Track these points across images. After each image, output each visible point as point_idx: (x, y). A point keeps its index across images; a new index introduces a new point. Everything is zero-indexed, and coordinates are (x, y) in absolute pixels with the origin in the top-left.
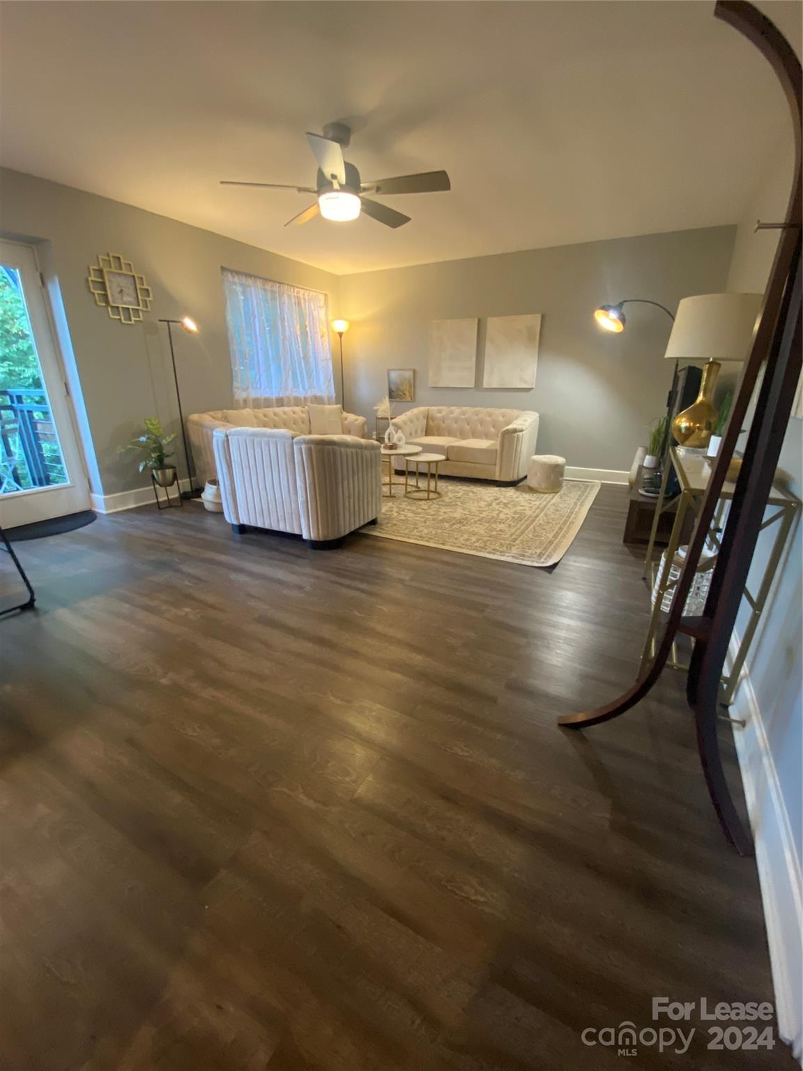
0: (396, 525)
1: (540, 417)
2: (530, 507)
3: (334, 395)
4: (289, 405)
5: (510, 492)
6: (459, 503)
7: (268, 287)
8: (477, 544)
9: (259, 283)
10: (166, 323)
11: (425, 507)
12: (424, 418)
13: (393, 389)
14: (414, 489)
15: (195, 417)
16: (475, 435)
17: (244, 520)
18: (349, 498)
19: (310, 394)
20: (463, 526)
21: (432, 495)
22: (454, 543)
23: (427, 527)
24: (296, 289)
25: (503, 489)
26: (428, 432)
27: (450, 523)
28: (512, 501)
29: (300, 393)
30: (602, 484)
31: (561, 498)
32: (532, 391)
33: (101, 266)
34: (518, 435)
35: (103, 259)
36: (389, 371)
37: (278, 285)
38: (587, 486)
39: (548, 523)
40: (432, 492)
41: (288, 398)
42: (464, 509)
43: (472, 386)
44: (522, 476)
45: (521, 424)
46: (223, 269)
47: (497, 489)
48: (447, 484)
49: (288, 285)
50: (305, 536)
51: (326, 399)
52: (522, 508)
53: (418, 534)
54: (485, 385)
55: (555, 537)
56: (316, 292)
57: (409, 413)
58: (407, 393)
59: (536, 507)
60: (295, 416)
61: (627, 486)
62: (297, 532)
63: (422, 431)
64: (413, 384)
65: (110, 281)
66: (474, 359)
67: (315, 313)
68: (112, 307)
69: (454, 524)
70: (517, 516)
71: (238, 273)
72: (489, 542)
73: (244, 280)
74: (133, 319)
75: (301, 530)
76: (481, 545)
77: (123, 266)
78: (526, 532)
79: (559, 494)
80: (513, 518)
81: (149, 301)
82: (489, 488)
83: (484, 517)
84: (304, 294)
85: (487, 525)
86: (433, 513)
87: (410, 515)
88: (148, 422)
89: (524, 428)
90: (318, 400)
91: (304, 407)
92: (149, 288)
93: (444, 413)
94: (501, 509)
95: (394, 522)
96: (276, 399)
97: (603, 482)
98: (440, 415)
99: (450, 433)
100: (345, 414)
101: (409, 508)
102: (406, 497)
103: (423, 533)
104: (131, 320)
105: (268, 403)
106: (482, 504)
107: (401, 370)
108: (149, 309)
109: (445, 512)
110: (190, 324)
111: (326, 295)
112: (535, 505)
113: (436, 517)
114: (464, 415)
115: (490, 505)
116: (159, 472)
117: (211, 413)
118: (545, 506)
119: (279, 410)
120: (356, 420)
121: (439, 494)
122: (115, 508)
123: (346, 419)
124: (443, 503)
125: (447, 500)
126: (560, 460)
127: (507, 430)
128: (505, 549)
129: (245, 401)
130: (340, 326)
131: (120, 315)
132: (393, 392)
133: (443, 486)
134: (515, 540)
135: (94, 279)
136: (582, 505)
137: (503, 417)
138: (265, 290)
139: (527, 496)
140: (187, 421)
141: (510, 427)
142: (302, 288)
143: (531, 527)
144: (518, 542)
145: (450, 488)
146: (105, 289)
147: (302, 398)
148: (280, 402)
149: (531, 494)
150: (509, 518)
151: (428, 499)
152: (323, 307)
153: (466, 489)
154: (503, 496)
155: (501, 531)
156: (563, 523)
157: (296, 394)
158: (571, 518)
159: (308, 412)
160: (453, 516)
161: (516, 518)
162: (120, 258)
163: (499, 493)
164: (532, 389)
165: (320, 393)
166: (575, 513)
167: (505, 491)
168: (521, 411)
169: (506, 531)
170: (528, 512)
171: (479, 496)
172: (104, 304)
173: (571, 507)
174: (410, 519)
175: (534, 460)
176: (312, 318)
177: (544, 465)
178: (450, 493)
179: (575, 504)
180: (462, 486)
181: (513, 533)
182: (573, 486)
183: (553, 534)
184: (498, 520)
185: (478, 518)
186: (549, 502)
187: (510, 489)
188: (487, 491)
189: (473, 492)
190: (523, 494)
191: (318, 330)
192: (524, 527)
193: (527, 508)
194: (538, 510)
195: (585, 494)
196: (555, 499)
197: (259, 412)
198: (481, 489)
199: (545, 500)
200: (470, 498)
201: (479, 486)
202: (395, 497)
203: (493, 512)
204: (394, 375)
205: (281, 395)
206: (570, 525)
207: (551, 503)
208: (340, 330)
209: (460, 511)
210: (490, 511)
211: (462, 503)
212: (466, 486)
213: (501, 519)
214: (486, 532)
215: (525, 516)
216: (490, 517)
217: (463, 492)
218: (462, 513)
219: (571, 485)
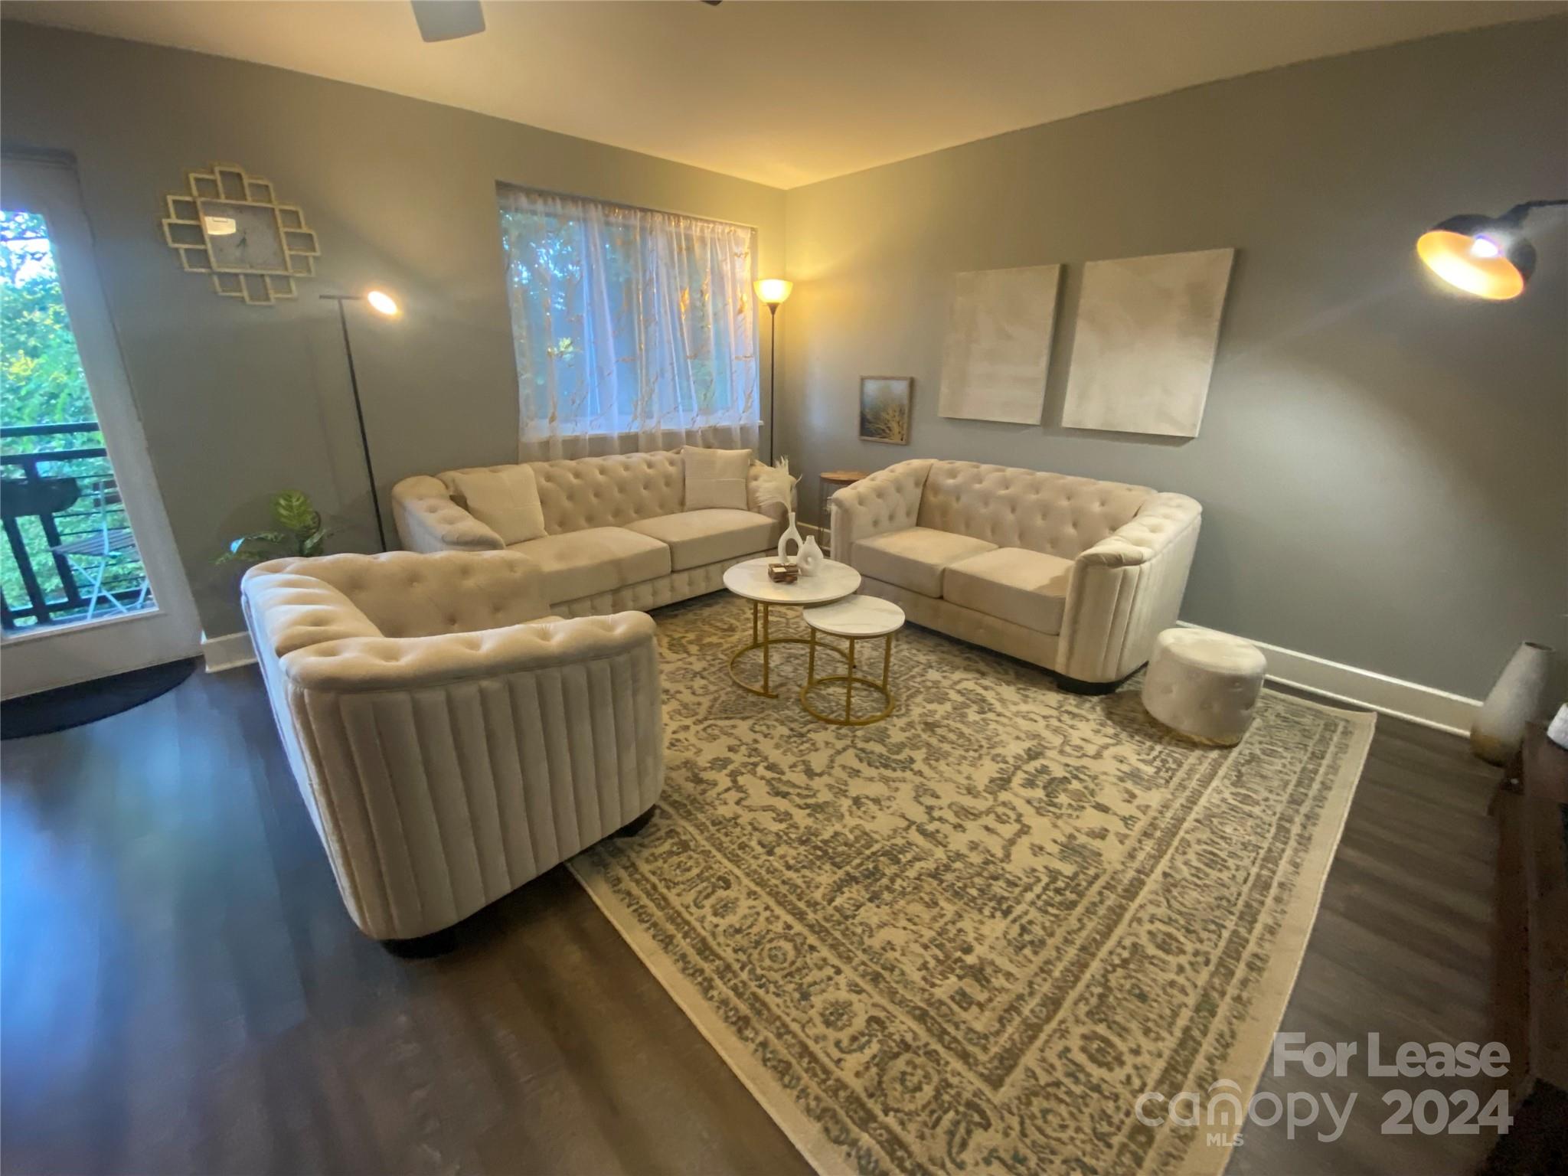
0: (684, 847)
1: (1204, 515)
2: (1124, 819)
3: (759, 422)
4: (651, 447)
6: (919, 755)
7: (618, 217)
9: (595, 213)
10: (336, 302)
11: (818, 761)
12: (918, 483)
13: (869, 417)
16: (1026, 539)
19: (701, 423)
22: (780, 1031)
24: (684, 222)
25: (1071, 702)
28: (1077, 773)
29: (680, 423)
30: (1382, 719)
31: (1239, 781)
32: (1191, 442)
33: (194, 193)
34: (1124, 574)
35: (197, 180)
36: (863, 380)
37: (639, 214)
38: (1330, 726)
39: (1169, 947)
41: (651, 434)
42: (919, 795)
45: (1139, 543)
46: (503, 187)
47: (1053, 698)
48: (933, 658)
49: (663, 213)
51: (737, 435)
52: (1098, 822)
54: (1067, 421)
56: (731, 225)
57: (881, 477)
58: (894, 425)
59: (1144, 823)
60: (649, 471)
63: (908, 514)
64: (907, 411)
66: (1044, 362)
67: (727, 268)
68: (221, 275)
69: (851, 879)
70: (1068, 869)
71: (545, 194)
74: (272, 295)
77: (248, 192)
79: (1234, 753)
80: (1054, 875)
81: (315, 258)
82: (1033, 692)
83: (959, 856)
84: (702, 230)
85: (949, 909)
86: (825, 796)
87: (758, 792)
88: (282, 502)
89: (1146, 552)
90: (721, 438)
91: (678, 453)
92: (313, 233)
93: (959, 480)
94: (1030, 817)
95: (691, 832)
96: (621, 439)
98: (950, 482)
100: (757, 467)
101: (775, 756)
103: (721, 925)
104: (267, 299)
105: (599, 447)
106: (988, 769)
107: (887, 379)
108: (313, 275)
109: (857, 801)
110: (382, 303)
111: (753, 229)
112: (1145, 810)
114: (1007, 486)
115: (1002, 782)
118: (1172, 832)
119: (616, 460)
121: (888, 700)
122: (230, 660)
123: (754, 477)
124: (878, 749)
126: (1253, 659)
127: (1100, 552)
129: (543, 445)
130: (774, 290)
131: (241, 290)
132: (868, 421)
135: (174, 220)
136: (1305, 841)
137: (1103, 504)
138: (607, 224)
139: (1131, 751)
141: (1109, 546)
142: (696, 219)
145: (933, 675)
147: (683, 434)
148: (630, 444)
149: (1148, 743)
150: (1039, 880)
151: (848, 721)
152: (746, 254)
153: (970, 685)
154: (1057, 741)
155: (978, 973)
156: (1221, 963)
157: (667, 426)
158: (1258, 927)
159: (683, 463)
160: (868, 827)
161: (1060, 884)
162: (239, 176)
163: (1054, 722)
164: (1189, 439)
165: (722, 420)
166: (1274, 890)
167: (1074, 716)
168: (1154, 492)
169: (997, 970)
170: (1112, 852)
171: (993, 726)
172: (203, 270)
173: (1265, 845)
174: (745, 818)
175: (1166, 652)
176: (718, 278)
177: (1193, 671)
178: (919, 699)
179: (1283, 832)
180: (966, 669)
181: (1020, 997)
182: (1285, 719)
183: (1169, 1043)
184: (998, 888)
185: (940, 853)
186: (1193, 801)
187: (1093, 708)
188: (1024, 708)
189: (984, 700)
190: (1124, 736)
191: (730, 300)
192: (1072, 952)
193: (1115, 825)
194: (1149, 846)
195: (1322, 770)
196: (1215, 783)
197: (565, 469)
198: (1009, 692)
199: (1182, 786)
200: (961, 735)
201: (1011, 676)
202: (777, 697)
203: (999, 827)
204: (872, 387)
205: (634, 430)
206: (1244, 983)
207: (1197, 811)
208: (773, 299)
209: (904, 800)
210: (990, 820)
211: (926, 760)
212: (978, 671)
213: (1012, 884)
214: (925, 966)
215: (1096, 877)
216: (976, 858)
217: (960, 699)
218: (903, 816)
219: (1278, 715)
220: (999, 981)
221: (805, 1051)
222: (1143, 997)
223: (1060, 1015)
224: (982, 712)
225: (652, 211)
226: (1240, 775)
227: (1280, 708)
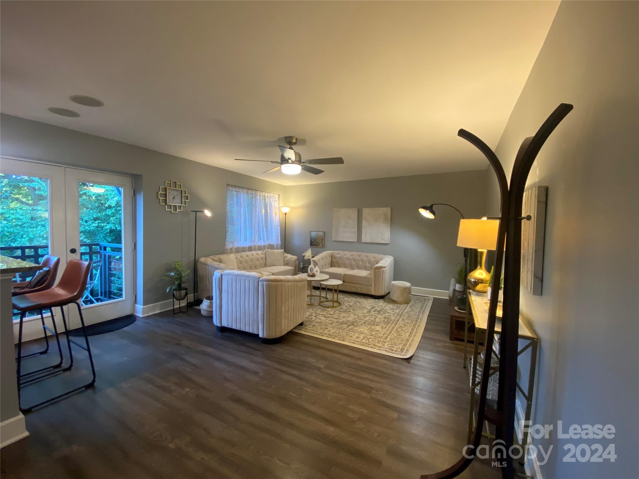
0: (314, 326)
1: (394, 259)
2: (393, 314)
3: (280, 243)
4: (255, 250)
5: (381, 303)
6: (351, 310)
7: (250, 192)
8: (363, 341)
9: (245, 191)
10: (195, 212)
11: (332, 313)
12: (330, 257)
14: (325, 300)
15: (202, 260)
16: (359, 268)
17: (225, 324)
18: (288, 311)
19: (267, 243)
20: (355, 327)
21: (335, 304)
22: (350, 340)
23: (333, 328)
24: (264, 193)
25: (377, 300)
26: (332, 265)
27: (347, 325)
28: (382, 309)
29: (262, 243)
30: (434, 298)
32: (388, 245)
33: (166, 186)
34: (383, 270)
35: (167, 183)
36: (310, 231)
37: (255, 191)
38: (425, 300)
39: (405, 325)
40: (335, 301)
41: (255, 247)
42: (355, 315)
43: (356, 241)
44: (387, 292)
45: (384, 264)
46: (227, 185)
47: (373, 300)
48: (344, 296)
49: (260, 191)
50: (260, 336)
51: (275, 246)
52: (389, 314)
53: (328, 333)
54: (363, 241)
55: (410, 336)
56: (274, 194)
57: (322, 255)
58: (320, 243)
59: (396, 314)
60: (258, 256)
61: (448, 299)
62: (256, 333)
63: (329, 264)
64: (323, 239)
65: (169, 193)
66: (356, 227)
67: (273, 204)
68: (168, 205)
69: (349, 326)
70: (386, 320)
71: (235, 186)
72: (371, 340)
73: (237, 190)
74: (178, 210)
75: (259, 332)
76: (366, 342)
77: (177, 186)
78: (393, 332)
79: (409, 304)
80: (384, 321)
81: (188, 201)
82: (368, 300)
83: (367, 321)
84: (268, 195)
85: (369, 326)
86: (336, 317)
87: (323, 318)
88: (176, 264)
89: (386, 266)
90: (271, 247)
91: (263, 251)
92: (189, 196)
93: (341, 255)
94: (377, 315)
95: (314, 324)
96: (248, 247)
97: (434, 296)
98: (338, 256)
99: (345, 266)
100: (286, 255)
101: (322, 313)
102: (320, 305)
103: (331, 332)
104: (176, 211)
105: (243, 250)
106: (365, 311)
107: (317, 231)
108: (187, 205)
109: (343, 317)
110: (208, 213)
111: (279, 195)
112: (396, 312)
113: (338, 320)
114: (352, 256)
115: (370, 312)
116: (178, 292)
117: (212, 257)
118: (402, 314)
119: (249, 253)
120: (292, 258)
121: (339, 303)
122: (148, 313)
123: (286, 257)
124: (342, 310)
125: (344, 307)
126: (408, 284)
127: (377, 267)
128: (381, 345)
129: (231, 249)
130: (286, 210)
131: (171, 209)
132: (313, 242)
133: (341, 297)
134: (386, 338)
135: (161, 192)
136: (423, 313)
137: (374, 258)
138: (248, 193)
139: (391, 306)
140: (198, 261)
141: (379, 265)
142: (267, 192)
143: (395, 328)
144: (388, 339)
145: (346, 299)
146: (166, 197)
147: (263, 246)
148: (250, 249)
149: (394, 305)
150: (382, 322)
151: (333, 307)
152: (277, 200)
153: (355, 300)
154: (377, 306)
155: (377, 331)
156: (413, 326)
157: (259, 244)
158: (418, 322)
159: (265, 254)
160: (348, 319)
161: (386, 322)
162: (176, 182)
163: (375, 303)
164: (388, 244)
165: (272, 243)
166: (420, 319)
167: (378, 302)
168: (384, 255)
169: (380, 331)
170: (393, 318)
171: (363, 305)
172: (164, 204)
173: (417, 314)
174: (323, 321)
175: (393, 285)
176: (271, 206)
177: (399, 287)
178: (346, 303)
179: (420, 312)
180: (352, 297)
181: (385, 333)
182: (417, 299)
183: (408, 333)
184: (375, 323)
185: (363, 321)
186: (404, 310)
187: (381, 301)
188: (367, 302)
189: (359, 302)
190: (389, 304)
191: (274, 212)
192: (391, 328)
193: (392, 315)
194: (398, 316)
195: (425, 305)
196: (407, 308)
197: (239, 255)
198: (364, 300)
199: (401, 309)
200: (358, 307)
201: (363, 298)
202: (313, 305)
203: (372, 317)
204: (313, 234)
205: (251, 245)
206: (417, 327)
207: (405, 311)
208: (286, 212)
209: (352, 316)
210: (370, 316)
211: (353, 311)
212: (355, 298)
213: (377, 323)
214: (368, 332)
215: (391, 320)
216: (370, 321)
217: (353, 302)
218: (354, 318)
219: (416, 299)
220: (381, 332)
221: (355, 341)
222: (403, 330)
223: (392, 333)
224: (360, 303)
225: (257, 190)
226: (411, 307)
227: (416, 298)
